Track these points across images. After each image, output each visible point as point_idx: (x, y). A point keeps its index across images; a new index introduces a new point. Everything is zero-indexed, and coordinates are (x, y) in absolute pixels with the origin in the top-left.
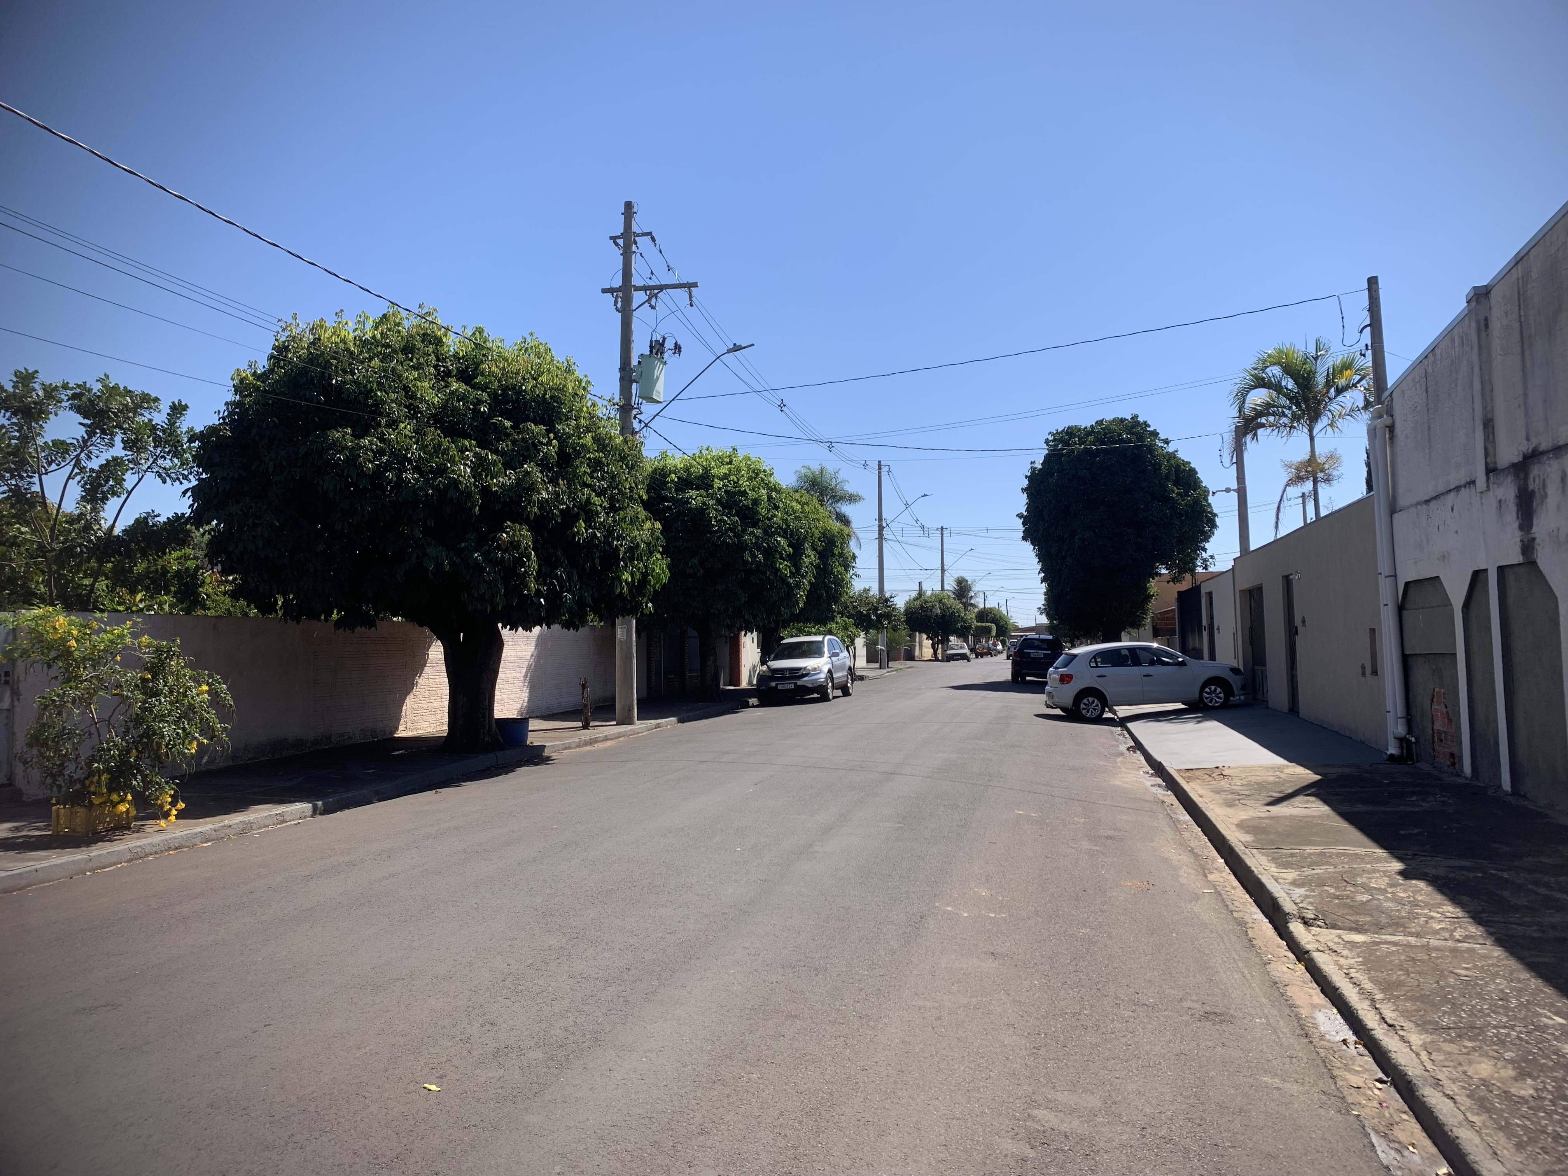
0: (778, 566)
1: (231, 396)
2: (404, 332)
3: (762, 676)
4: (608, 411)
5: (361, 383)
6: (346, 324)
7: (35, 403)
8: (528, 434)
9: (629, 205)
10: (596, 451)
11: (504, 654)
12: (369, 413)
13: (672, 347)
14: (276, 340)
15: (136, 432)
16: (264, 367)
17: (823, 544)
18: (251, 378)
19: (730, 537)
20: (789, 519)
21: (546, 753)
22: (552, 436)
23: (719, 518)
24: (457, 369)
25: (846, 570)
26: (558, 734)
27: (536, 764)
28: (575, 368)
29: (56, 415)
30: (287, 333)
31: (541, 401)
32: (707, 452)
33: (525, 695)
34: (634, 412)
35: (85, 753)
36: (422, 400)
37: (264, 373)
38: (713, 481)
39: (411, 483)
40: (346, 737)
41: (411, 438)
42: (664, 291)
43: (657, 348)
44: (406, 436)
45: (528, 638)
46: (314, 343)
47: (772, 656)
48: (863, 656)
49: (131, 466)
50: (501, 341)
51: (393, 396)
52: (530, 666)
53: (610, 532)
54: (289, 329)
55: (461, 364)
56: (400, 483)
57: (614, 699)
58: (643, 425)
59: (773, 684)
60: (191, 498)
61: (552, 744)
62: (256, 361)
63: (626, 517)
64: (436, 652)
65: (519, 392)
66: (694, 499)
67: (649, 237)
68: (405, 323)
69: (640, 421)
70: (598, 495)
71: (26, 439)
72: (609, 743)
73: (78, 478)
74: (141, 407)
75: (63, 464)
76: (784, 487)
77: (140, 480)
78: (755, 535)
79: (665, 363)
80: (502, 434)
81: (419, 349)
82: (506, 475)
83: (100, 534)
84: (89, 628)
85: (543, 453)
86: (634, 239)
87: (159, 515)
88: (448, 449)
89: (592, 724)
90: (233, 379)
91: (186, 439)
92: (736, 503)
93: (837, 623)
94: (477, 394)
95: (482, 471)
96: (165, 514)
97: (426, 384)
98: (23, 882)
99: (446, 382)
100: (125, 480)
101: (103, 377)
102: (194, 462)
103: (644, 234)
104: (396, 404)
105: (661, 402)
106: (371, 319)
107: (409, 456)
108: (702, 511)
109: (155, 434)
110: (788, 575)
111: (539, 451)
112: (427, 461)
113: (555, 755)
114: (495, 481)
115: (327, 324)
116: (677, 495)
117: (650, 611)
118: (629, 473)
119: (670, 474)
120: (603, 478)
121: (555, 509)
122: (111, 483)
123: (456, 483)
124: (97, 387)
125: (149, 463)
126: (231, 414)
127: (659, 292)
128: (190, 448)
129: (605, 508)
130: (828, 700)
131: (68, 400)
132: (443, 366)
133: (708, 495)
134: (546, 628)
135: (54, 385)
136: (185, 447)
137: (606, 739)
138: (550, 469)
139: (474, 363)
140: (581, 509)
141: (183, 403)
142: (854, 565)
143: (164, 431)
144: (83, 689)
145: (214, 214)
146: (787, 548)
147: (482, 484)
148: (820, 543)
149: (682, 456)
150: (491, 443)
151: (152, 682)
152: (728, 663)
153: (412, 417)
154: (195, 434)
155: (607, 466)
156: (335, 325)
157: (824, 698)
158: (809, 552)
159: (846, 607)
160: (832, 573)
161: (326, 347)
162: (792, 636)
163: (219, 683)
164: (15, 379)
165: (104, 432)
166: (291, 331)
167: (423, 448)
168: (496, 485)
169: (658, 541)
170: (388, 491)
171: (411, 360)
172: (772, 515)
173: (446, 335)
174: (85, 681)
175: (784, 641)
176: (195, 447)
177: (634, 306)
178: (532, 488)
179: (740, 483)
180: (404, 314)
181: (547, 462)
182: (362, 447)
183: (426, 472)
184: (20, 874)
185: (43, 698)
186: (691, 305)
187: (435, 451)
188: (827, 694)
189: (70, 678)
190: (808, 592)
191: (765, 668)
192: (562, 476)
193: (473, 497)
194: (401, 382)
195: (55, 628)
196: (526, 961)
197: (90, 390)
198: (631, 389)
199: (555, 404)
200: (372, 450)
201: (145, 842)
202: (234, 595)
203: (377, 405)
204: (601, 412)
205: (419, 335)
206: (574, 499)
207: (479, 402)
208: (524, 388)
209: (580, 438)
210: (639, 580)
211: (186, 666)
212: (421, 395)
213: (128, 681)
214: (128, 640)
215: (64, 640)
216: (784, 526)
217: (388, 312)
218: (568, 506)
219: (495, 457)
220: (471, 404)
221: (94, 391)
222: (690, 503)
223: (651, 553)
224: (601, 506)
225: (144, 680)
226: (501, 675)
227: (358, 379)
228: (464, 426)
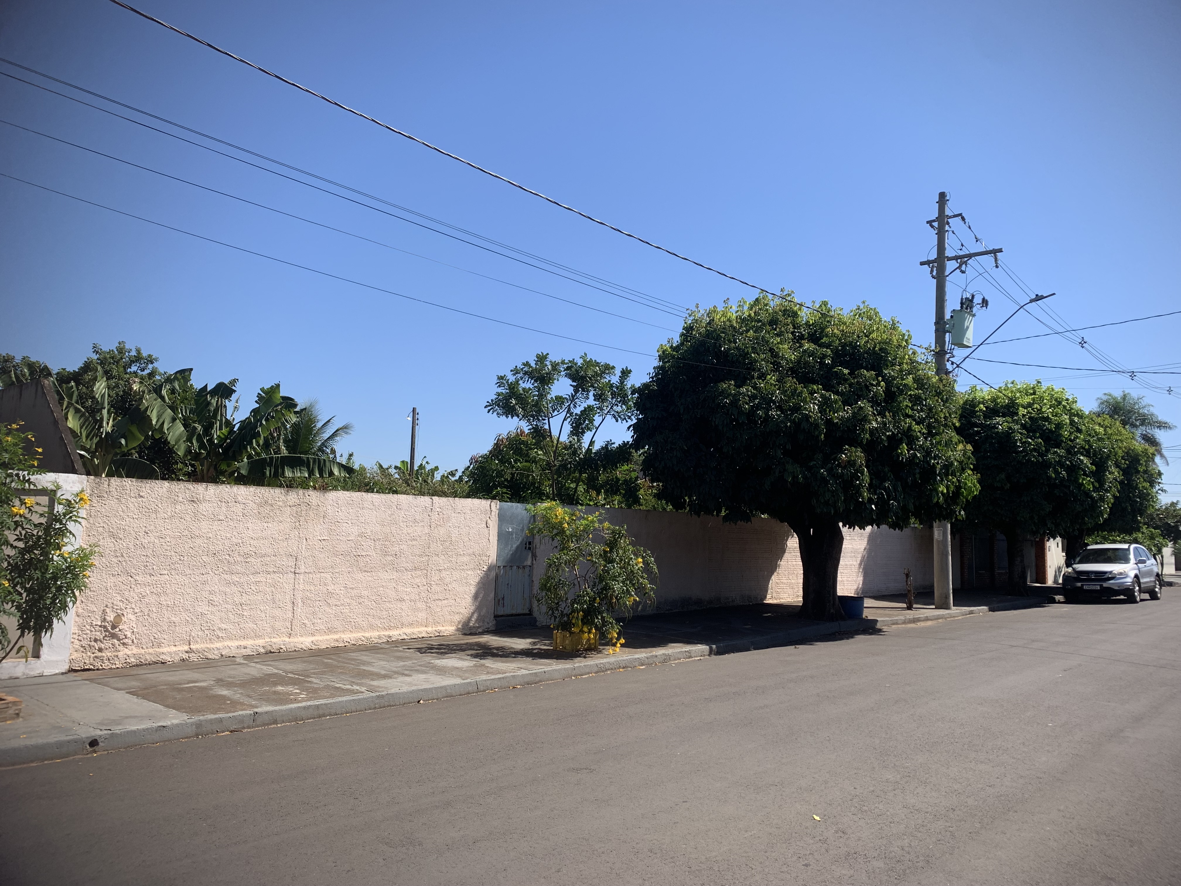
0: (1080, 481)
1: (656, 363)
2: (771, 310)
3: (1067, 576)
4: (926, 357)
5: (741, 349)
6: (731, 308)
7: (547, 374)
8: (862, 379)
9: (942, 195)
10: (916, 389)
11: (844, 546)
12: (746, 369)
13: (980, 302)
14: (685, 323)
15: (601, 389)
16: (677, 342)
17: (1127, 462)
18: (669, 350)
19: (1034, 456)
20: (1091, 440)
21: (879, 626)
22: (880, 378)
23: (1024, 440)
24: (808, 333)
25: (1152, 486)
26: (887, 612)
27: (871, 634)
28: (899, 325)
29: (558, 380)
30: (692, 318)
31: (872, 353)
32: (1012, 385)
33: (860, 579)
34: (948, 356)
35: (571, 597)
36: (783, 358)
37: (678, 346)
38: (1018, 409)
39: (775, 418)
40: (730, 600)
41: (775, 386)
42: (973, 258)
43: (967, 304)
44: (771, 384)
45: (862, 535)
46: (709, 323)
47: (1078, 559)
48: (1171, 564)
49: (598, 411)
50: (840, 310)
51: (763, 356)
52: (863, 557)
53: (928, 453)
54: (693, 314)
55: (811, 329)
56: (767, 418)
57: (932, 586)
58: (955, 366)
59: (1079, 584)
60: (633, 431)
61: (882, 619)
62: (672, 338)
63: (941, 441)
64: (793, 543)
65: (854, 347)
66: (1001, 425)
67: (960, 217)
68: (771, 304)
69: (953, 363)
70: (918, 423)
71: (541, 396)
72: (929, 623)
73: (569, 420)
74: (604, 373)
75: (561, 411)
76: (1087, 413)
77: (603, 420)
78: (1059, 456)
79: (974, 315)
80: (842, 379)
81: (780, 321)
82: (845, 410)
83: (581, 456)
84: (575, 516)
85: (873, 392)
86: (947, 221)
87: (614, 443)
88: (801, 392)
89: (915, 606)
90: (658, 351)
91: (630, 393)
92: (1040, 428)
93: (1143, 533)
94: (823, 351)
95: (826, 407)
96: (618, 442)
97: (786, 346)
98: (537, 679)
99: (800, 343)
100: (594, 420)
101: (584, 355)
102: (634, 407)
103: (955, 216)
104: (765, 362)
105: (970, 347)
106: (748, 303)
107: (774, 398)
108: (1008, 435)
109: (612, 390)
110: (1091, 489)
111: (870, 391)
112: (786, 402)
113: (885, 628)
114: (836, 415)
115: (718, 309)
116: (985, 421)
117: (963, 518)
118: (944, 405)
119: (979, 405)
120: (922, 410)
121: (883, 435)
122: (587, 422)
123: (807, 417)
124: (580, 362)
125: (609, 409)
126: (657, 375)
127: (969, 260)
128: (632, 398)
129: (924, 434)
130: (1135, 602)
131: (564, 371)
132: (798, 332)
133: (1013, 421)
134: (876, 527)
135: (557, 362)
136: (629, 398)
137: (927, 619)
138: (879, 405)
139: (821, 328)
140: (904, 435)
141: (629, 369)
142: (1160, 481)
143: (617, 388)
144: (571, 555)
145: (649, 244)
146: (1090, 465)
147: (826, 417)
148: (1123, 461)
149: (989, 389)
150: (834, 387)
151: (610, 553)
152: (1034, 564)
153: (775, 370)
154: (635, 389)
155: (925, 400)
156: (723, 309)
157: (1131, 599)
158: (1113, 469)
159: (1153, 519)
160: (1136, 487)
161: (717, 325)
162: (1097, 543)
163: (650, 557)
164: (536, 359)
165: (583, 390)
166: (695, 316)
167: (784, 392)
168: (837, 418)
169: (969, 460)
170: (759, 424)
171: (775, 330)
172: (1074, 438)
173: (800, 309)
174: (572, 550)
175: (1089, 548)
176: (635, 397)
177: (947, 273)
178: (865, 419)
179: (1043, 410)
180: (770, 297)
181: (876, 399)
182: (741, 394)
183: (786, 410)
184: (536, 673)
185: (549, 559)
186: (997, 267)
187: (792, 395)
188: (1134, 597)
189: (564, 548)
190: (1112, 504)
191: (1070, 570)
192: (888, 409)
193: (820, 427)
194: (768, 345)
195: (556, 516)
196: (868, 788)
197: (576, 364)
198: (945, 338)
199: (883, 354)
200: (748, 396)
201: (606, 661)
202: (659, 496)
203: (751, 363)
204: (920, 358)
205: (781, 311)
206: (898, 427)
207: (824, 356)
208: (858, 343)
209: (903, 379)
210: (953, 492)
211: (630, 544)
212: (782, 354)
213: (596, 551)
214: (596, 525)
215: (561, 523)
216: (1087, 447)
217: (760, 296)
218: (893, 433)
219: (836, 397)
220: (818, 359)
221: (578, 364)
222: (997, 428)
223: (963, 470)
224: (920, 432)
225: (605, 551)
226: (842, 562)
227: (738, 346)
228: (813, 375)
